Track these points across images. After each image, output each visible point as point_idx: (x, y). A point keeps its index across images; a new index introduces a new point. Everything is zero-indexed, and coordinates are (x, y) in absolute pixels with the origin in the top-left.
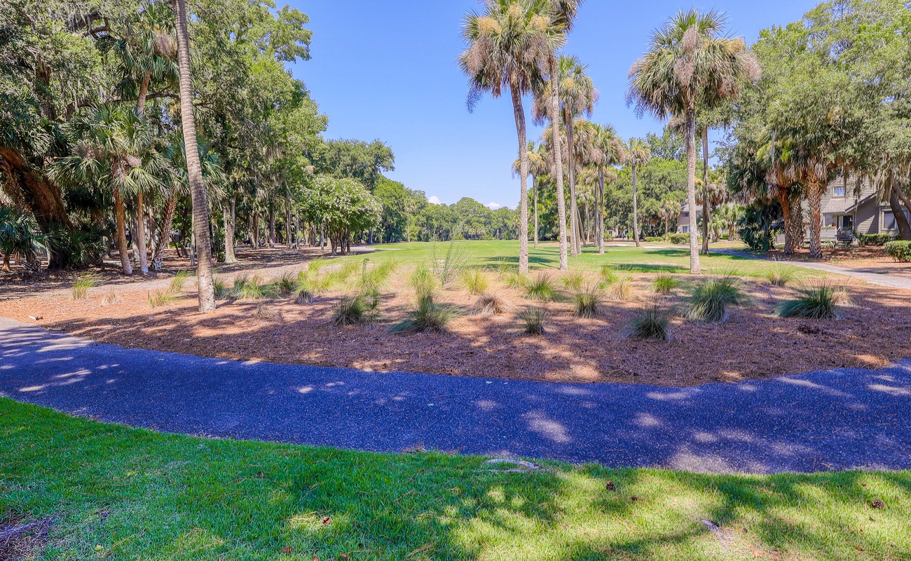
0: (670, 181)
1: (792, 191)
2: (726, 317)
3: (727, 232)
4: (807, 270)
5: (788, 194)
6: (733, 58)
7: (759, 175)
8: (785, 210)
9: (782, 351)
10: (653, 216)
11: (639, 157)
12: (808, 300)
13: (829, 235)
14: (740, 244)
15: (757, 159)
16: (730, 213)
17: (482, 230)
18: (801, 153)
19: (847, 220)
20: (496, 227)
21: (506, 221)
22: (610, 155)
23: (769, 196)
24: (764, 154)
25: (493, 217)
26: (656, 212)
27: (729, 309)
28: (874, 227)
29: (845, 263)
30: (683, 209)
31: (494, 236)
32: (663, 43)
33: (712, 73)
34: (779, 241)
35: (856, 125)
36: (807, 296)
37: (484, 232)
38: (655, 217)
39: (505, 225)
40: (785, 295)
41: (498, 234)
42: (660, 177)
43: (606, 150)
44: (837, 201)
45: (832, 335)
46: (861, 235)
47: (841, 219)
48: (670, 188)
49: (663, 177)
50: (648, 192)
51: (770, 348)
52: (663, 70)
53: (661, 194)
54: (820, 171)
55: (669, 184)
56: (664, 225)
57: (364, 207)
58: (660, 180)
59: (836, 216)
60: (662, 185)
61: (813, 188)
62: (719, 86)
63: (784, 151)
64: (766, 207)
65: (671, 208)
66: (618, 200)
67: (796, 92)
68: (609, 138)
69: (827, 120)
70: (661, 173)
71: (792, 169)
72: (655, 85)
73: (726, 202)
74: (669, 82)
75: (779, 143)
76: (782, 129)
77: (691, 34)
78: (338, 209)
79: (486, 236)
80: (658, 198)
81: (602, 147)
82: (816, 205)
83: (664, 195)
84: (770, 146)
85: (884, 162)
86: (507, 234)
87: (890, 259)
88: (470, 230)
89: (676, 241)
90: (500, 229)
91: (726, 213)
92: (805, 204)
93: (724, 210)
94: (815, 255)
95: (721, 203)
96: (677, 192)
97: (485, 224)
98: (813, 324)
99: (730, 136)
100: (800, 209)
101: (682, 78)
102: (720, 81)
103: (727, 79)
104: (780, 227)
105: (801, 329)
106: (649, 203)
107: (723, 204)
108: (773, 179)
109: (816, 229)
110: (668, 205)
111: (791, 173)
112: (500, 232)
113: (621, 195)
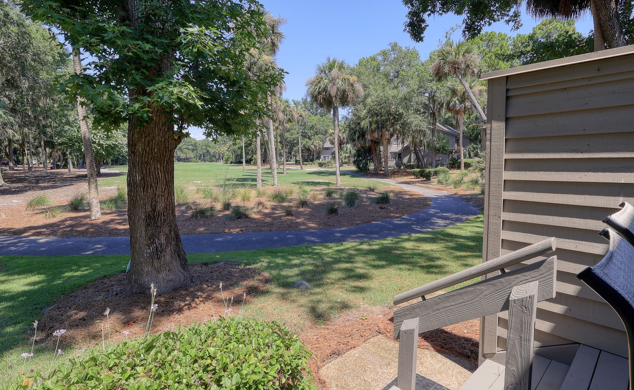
0: (316, 129)
1: (376, 143)
2: (356, 205)
3: (347, 160)
4: (383, 183)
5: (375, 144)
6: (352, 85)
7: (363, 134)
8: (374, 152)
9: (374, 215)
10: (307, 149)
11: (301, 116)
12: (382, 197)
13: (392, 163)
14: (353, 168)
15: (362, 126)
16: (348, 150)
17: (191, 155)
18: (380, 125)
19: (399, 156)
20: (201, 153)
21: (209, 149)
22: (288, 117)
23: (367, 145)
24: (364, 124)
25: (198, 145)
26: (309, 147)
27: (357, 202)
28: (409, 161)
29: (397, 179)
30: (323, 145)
31: (199, 159)
32: (322, 71)
33: (344, 91)
34: (371, 167)
35: (401, 115)
36: (381, 195)
37: (193, 156)
38: (309, 150)
39: (208, 151)
40: (373, 195)
41: (202, 158)
42: (311, 126)
43: (286, 114)
44: (395, 147)
45: (389, 209)
46: (405, 164)
47: (397, 155)
48: (316, 133)
49: (312, 126)
50: (304, 134)
51: (371, 214)
52: (323, 86)
53: (311, 136)
54: (387, 135)
55: (316, 131)
56: (313, 155)
57: (117, 141)
58: (311, 128)
59: (395, 153)
60: (311, 131)
61: (385, 143)
62: (347, 98)
63: (373, 124)
64: (365, 150)
65: (317, 145)
66: (287, 138)
67: (377, 97)
68: (287, 106)
69: (389, 111)
70: (311, 124)
71: (376, 133)
72: (319, 93)
73: (346, 144)
74: (326, 93)
75: (371, 120)
76: (372, 113)
77: (335, 71)
78: (95, 143)
79: (194, 159)
80: (310, 138)
81: (283, 112)
82: (386, 150)
83: (313, 137)
84: (367, 120)
85: (411, 132)
86: (210, 158)
87: (413, 177)
88: (182, 155)
89: (321, 165)
90: (204, 154)
91: (347, 150)
92: (382, 148)
93: (345, 149)
94: (385, 175)
95: (344, 144)
96: (320, 136)
97: (193, 150)
98: (384, 206)
99: (349, 113)
100: (380, 151)
101: (332, 93)
102: (347, 95)
103: (351, 95)
104: (372, 160)
105: (380, 208)
106: (305, 142)
107: (345, 145)
108: (368, 137)
109: (386, 162)
110: (316, 143)
111: (376, 135)
112: (204, 156)
113: (289, 136)
